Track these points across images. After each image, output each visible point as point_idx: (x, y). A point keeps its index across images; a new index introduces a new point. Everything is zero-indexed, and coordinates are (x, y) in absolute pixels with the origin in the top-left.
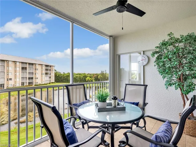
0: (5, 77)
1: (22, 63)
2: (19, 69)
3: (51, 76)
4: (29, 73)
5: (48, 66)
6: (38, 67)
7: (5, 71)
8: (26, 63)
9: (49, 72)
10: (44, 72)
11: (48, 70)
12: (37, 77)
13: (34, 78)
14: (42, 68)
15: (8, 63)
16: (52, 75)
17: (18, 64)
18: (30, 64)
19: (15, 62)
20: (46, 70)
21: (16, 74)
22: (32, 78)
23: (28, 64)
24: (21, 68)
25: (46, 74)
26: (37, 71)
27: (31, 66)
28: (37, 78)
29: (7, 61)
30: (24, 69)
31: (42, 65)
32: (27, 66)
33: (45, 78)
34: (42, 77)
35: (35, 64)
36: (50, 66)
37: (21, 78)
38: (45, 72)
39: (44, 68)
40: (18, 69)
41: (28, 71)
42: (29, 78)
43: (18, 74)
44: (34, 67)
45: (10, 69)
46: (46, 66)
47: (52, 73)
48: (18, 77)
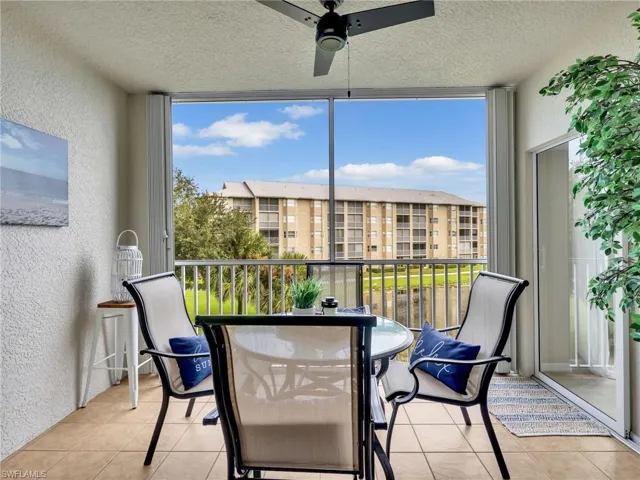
0: (364, 242)
1: (399, 204)
2: (391, 222)
3: (478, 240)
4: (416, 232)
5: (467, 208)
6: (438, 213)
7: (364, 228)
8: (407, 205)
9: (471, 227)
10: (456, 227)
11: (468, 222)
12: (435, 243)
13: (427, 246)
14: (449, 216)
15: (369, 207)
16: (482, 238)
17: (388, 207)
18: (416, 205)
19: (382, 203)
20: (462, 220)
21: (385, 235)
22: (423, 246)
23: (411, 206)
24: (395, 219)
25: (462, 233)
26: (435, 225)
27: (419, 212)
28: (436, 246)
29: (367, 202)
30: (402, 220)
31: (450, 205)
32: (411, 212)
33: (460, 246)
34: (449, 242)
35: (429, 204)
36: (475, 209)
37: (395, 246)
38: (459, 228)
39: (456, 214)
40: (389, 221)
41: (412, 225)
42: (416, 246)
43: (388, 233)
44: (427, 215)
45: (373, 221)
46: (463, 208)
47: (482, 230)
48: (388, 242)
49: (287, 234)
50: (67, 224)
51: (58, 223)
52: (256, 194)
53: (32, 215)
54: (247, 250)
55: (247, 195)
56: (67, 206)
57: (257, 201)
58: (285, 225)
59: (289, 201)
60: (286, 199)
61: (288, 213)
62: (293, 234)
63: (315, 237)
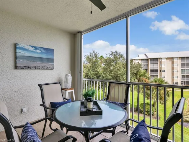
49: (162, 71)
50: (54, 69)
51: (51, 69)
52: (149, 57)
53: (44, 67)
54: (140, 76)
55: (146, 58)
56: (53, 65)
57: (149, 60)
58: (161, 68)
59: (162, 59)
60: (161, 58)
61: (162, 63)
62: (164, 71)
63: (175, 72)
